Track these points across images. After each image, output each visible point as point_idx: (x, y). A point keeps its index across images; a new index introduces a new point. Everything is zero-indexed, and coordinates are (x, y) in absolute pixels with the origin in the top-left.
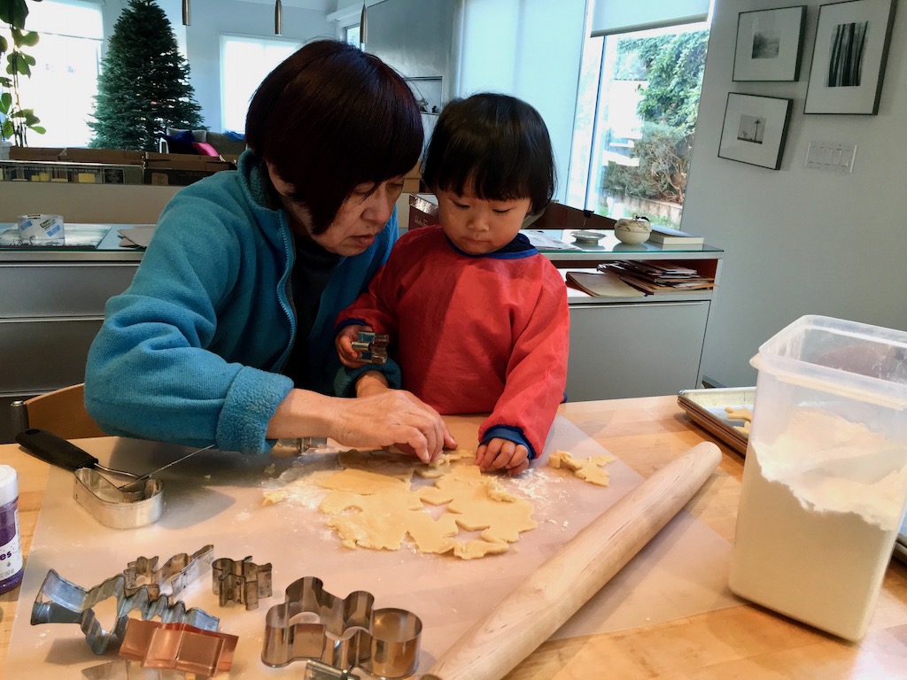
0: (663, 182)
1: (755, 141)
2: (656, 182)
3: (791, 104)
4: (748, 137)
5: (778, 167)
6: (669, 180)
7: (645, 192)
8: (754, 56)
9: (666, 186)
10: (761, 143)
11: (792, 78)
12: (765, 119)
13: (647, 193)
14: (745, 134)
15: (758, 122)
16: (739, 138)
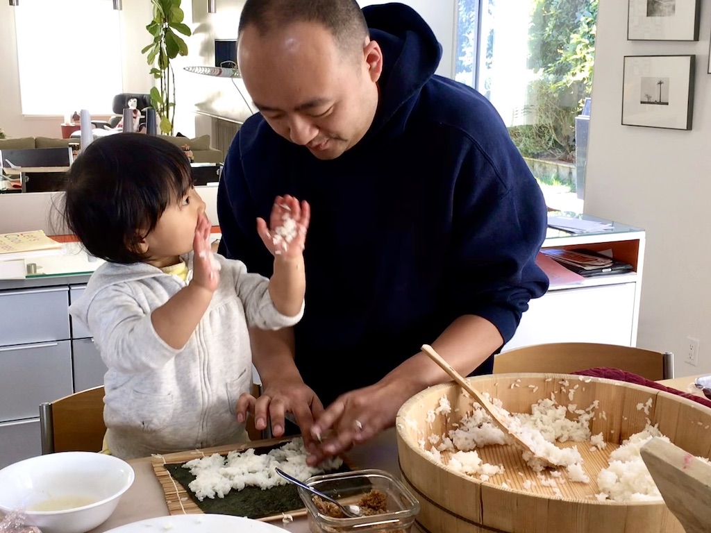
0: (547, 138)
1: (660, 103)
2: (538, 139)
3: (694, 59)
4: (652, 100)
5: (690, 126)
6: (554, 136)
7: (527, 151)
8: (648, 15)
9: (551, 143)
10: (667, 104)
11: (692, 38)
12: (668, 79)
13: (530, 151)
14: (649, 97)
15: (660, 83)
16: (642, 103)
